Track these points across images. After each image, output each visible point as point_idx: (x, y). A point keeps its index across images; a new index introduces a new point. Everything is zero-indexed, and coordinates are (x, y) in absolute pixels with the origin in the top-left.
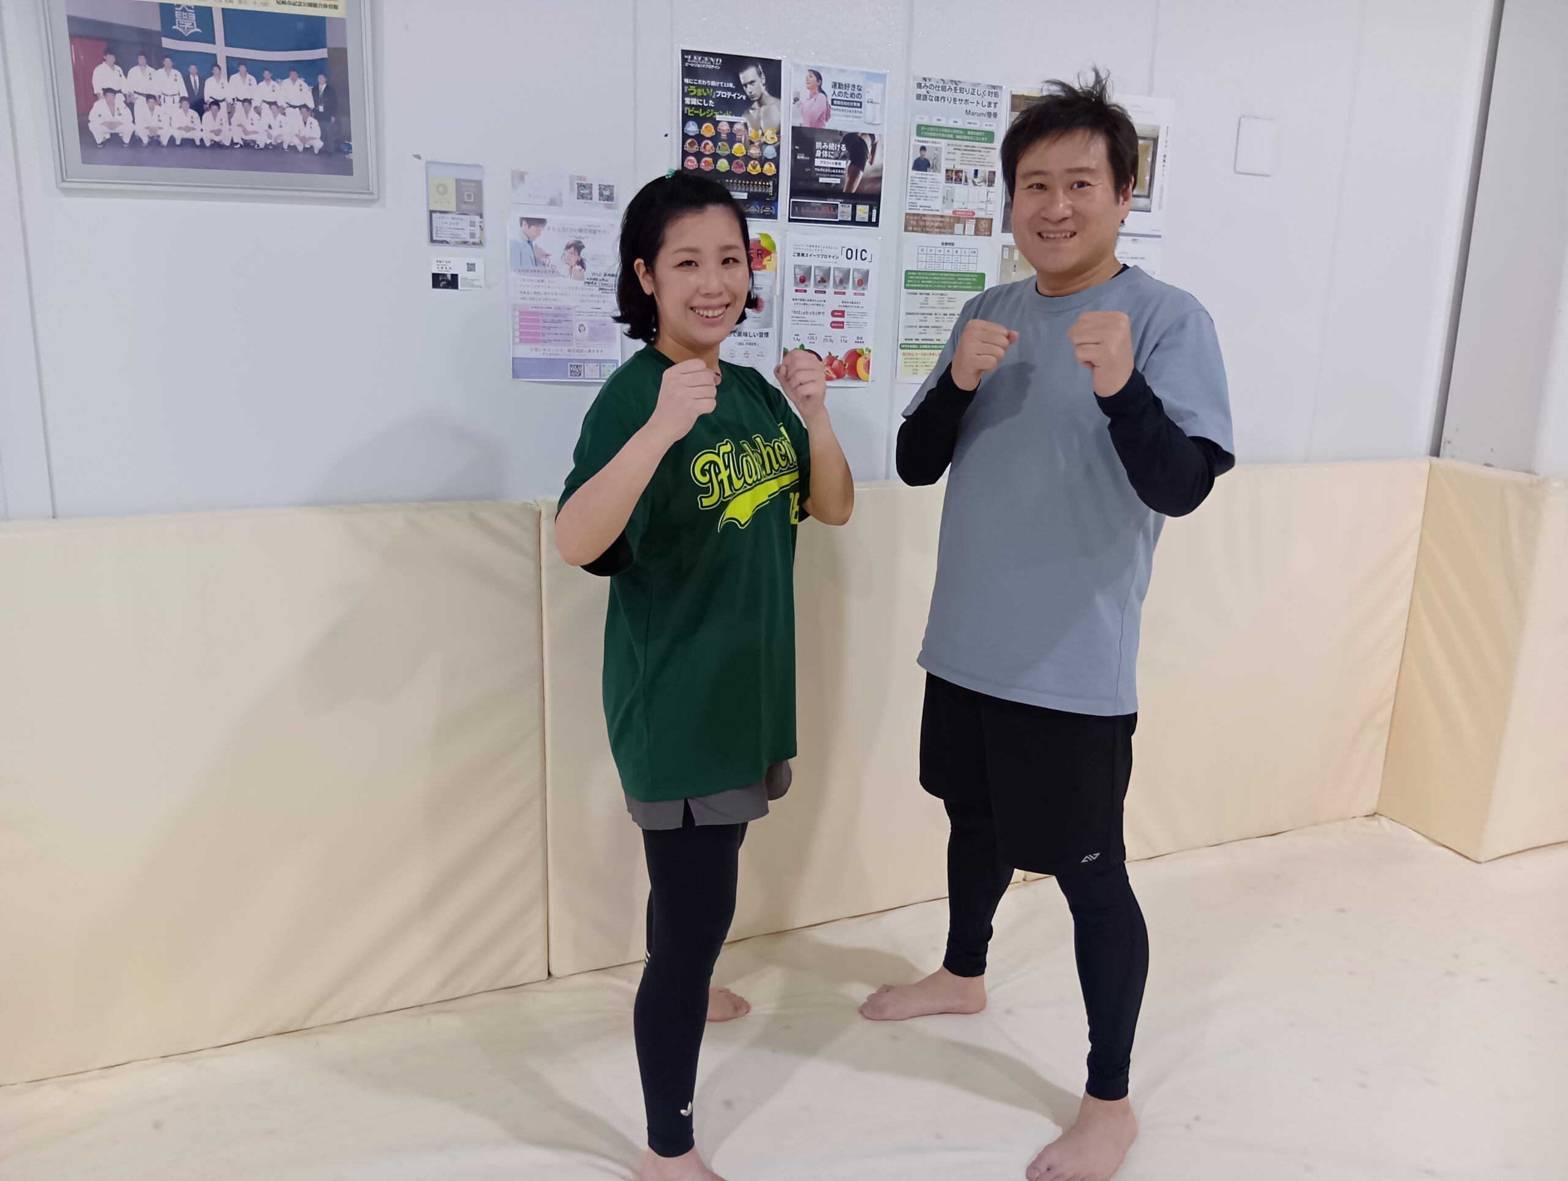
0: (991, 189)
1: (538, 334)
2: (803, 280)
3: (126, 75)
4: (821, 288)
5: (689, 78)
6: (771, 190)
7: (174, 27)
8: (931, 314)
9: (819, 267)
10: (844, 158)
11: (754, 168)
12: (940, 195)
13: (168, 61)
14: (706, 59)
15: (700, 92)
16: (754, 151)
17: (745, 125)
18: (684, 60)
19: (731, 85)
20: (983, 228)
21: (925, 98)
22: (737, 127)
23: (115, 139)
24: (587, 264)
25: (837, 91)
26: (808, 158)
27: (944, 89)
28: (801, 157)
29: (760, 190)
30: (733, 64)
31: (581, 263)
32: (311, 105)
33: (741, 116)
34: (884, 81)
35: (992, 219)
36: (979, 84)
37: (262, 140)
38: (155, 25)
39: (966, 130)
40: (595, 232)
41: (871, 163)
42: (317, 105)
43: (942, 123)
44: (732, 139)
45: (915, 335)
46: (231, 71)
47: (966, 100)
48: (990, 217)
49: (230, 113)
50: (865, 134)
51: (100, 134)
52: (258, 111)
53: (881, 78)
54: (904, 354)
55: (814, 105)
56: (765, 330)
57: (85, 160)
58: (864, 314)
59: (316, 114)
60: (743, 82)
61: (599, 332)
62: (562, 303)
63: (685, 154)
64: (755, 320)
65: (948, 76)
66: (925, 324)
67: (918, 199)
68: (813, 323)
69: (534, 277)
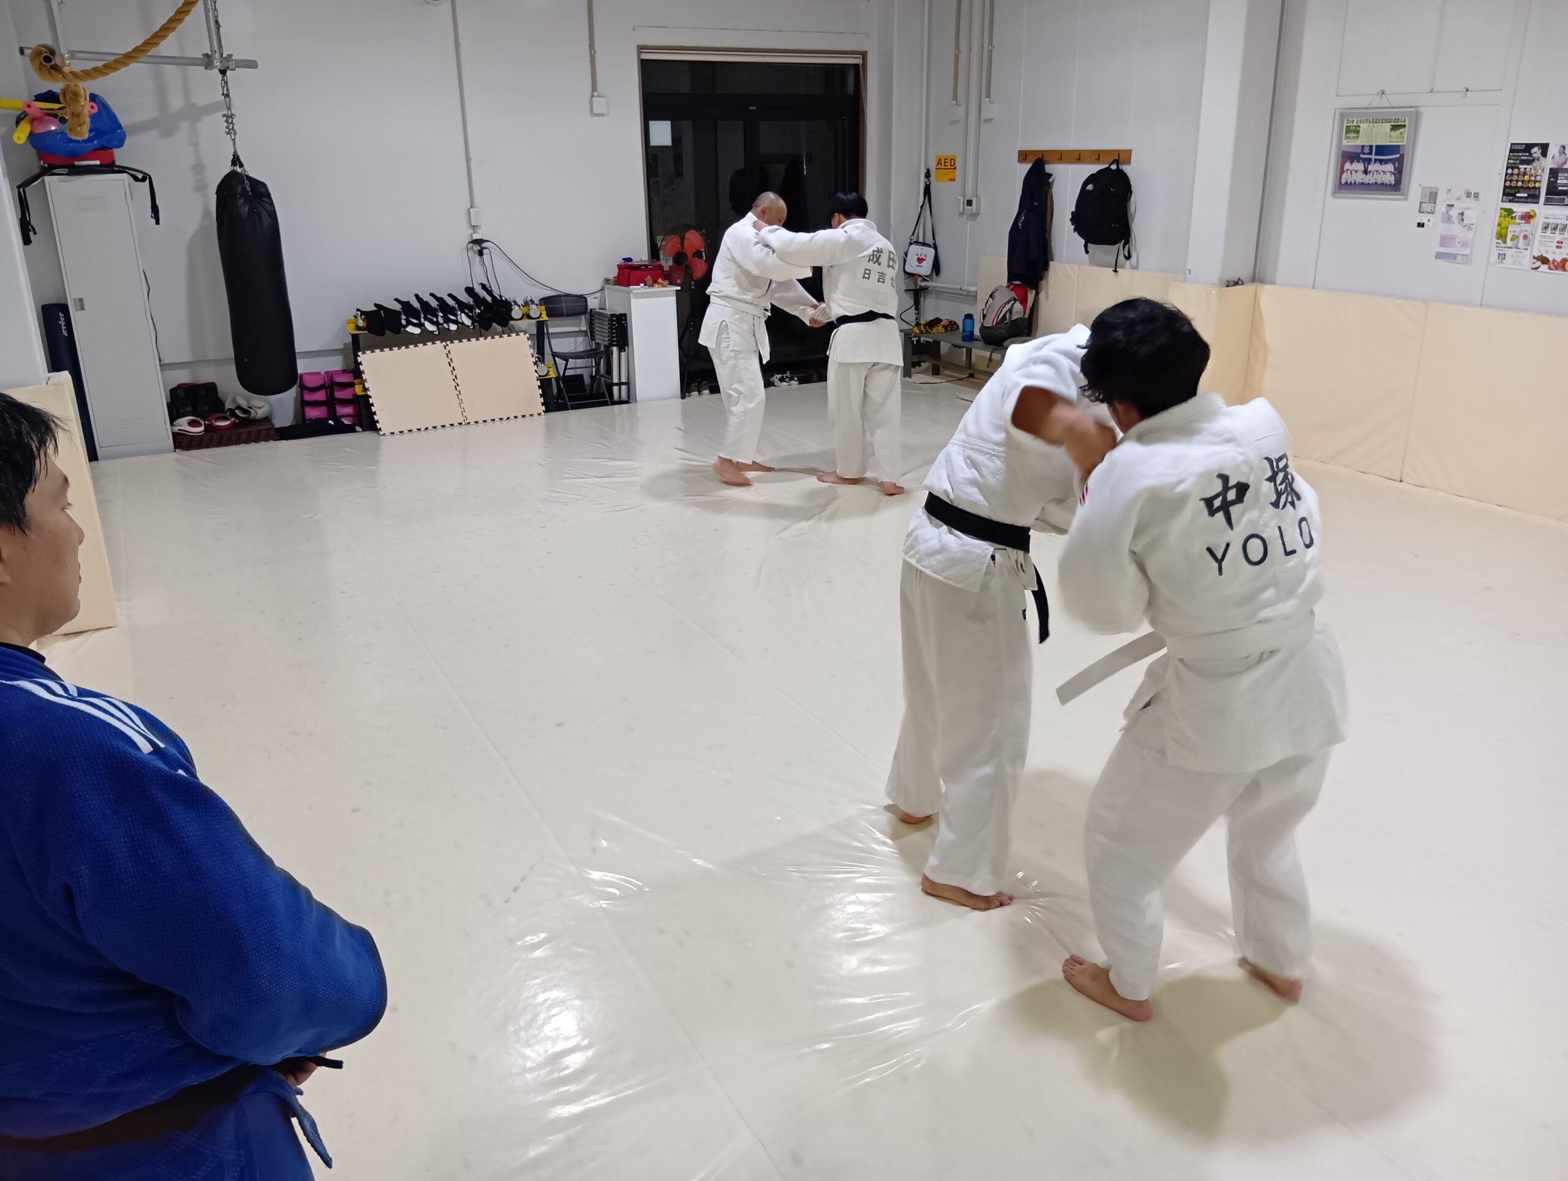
1: (1446, 244)
2: (1546, 228)
3: (1352, 164)
4: (1554, 232)
5: (1512, 153)
6: (1538, 193)
7: (1365, 151)
9: (1553, 223)
11: (1531, 184)
13: (1361, 161)
14: (1519, 145)
15: (1515, 158)
16: (1533, 178)
17: (1531, 169)
18: (1511, 147)
19: (1527, 154)
22: (1527, 169)
24: (1465, 220)
26: (1556, 180)
28: (1552, 179)
29: (1533, 193)
30: (1529, 147)
31: (1463, 220)
32: (1393, 171)
33: (1529, 165)
37: (1379, 182)
38: (1360, 151)
40: (1469, 209)
42: (1395, 170)
44: (1525, 174)
46: (1375, 162)
49: (1373, 174)
51: (1343, 181)
52: (1379, 174)
55: (1559, 159)
56: (1526, 247)
57: (1339, 189)
59: (1394, 174)
60: (1532, 152)
61: (1465, 244)
62: (1454, 233)
63: (1506, 180)
64: (1524, 243)
68: (1548, 246)
69: (1446, 225)
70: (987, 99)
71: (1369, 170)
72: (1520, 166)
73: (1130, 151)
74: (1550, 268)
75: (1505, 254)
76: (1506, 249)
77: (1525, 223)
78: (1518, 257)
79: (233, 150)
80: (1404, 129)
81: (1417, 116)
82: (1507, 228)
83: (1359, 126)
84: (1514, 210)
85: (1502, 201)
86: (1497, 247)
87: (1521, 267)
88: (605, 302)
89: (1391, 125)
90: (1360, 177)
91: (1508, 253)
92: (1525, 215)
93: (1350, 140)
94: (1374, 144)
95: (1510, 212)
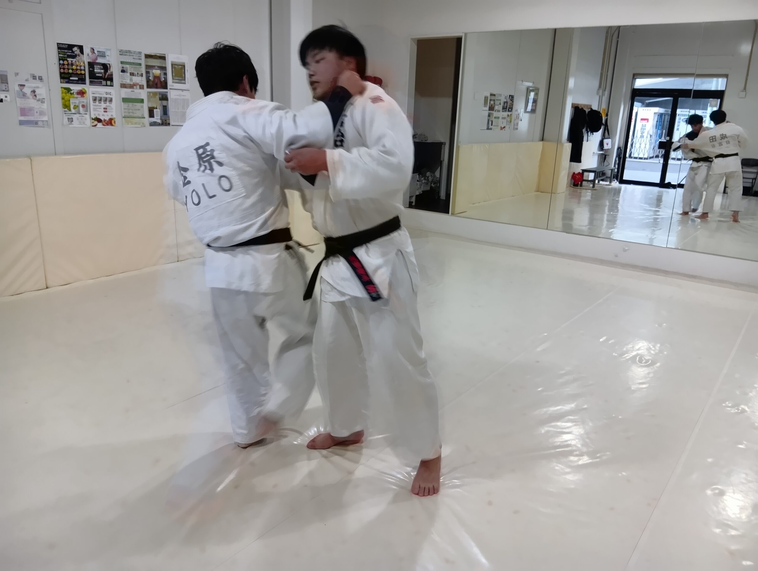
0: (142, 78)
1: (26, 114)
2: (95, 100)
4: (100, 102)
5: (60, 49)
6: (84, 77)
8: (130, 109)
9: (98, 97)
10: (102, 69)
11: (79, 72)
12: (129, 79)
14: (63, 45)
15: (63, 53)
16: (78, 68)
17: (76, 61)
18: (58, 45)
19: (71, 51)
20: (141, 87)
21: (122, 55)
22: (73, 62)
24: (37, 96)
25: (99, 53)
26: (92, 69)
27: (126, 52)
28: (91, 69)
29: (81, 77)
31: (35, 96)
33: (73, 58)
34: (111, 51)
35: (143, 86)
36: (135, 52)
39: (134, 63)
40: (38, 87)
41: (110, 70)
43: (127, 61)
45: (127, 114)
47: (133, 56)
48: (143, 84)
50: (107, 64)
54: (125, 119)
55: (93, 56)
56: (86, 113)
58: (112, 109)
60: (74, 50)
61: (42, 113)
62: (32, 106)
63: (60, 68)
64: (83, 110)
65: (127, 49)
66: (129, 112)
67: (123, 80)
68: (99, 111)
69: (23, 99)
72: (68, 59)
74: (104, 125)
75: (72, 118)
76: (72, 115)
77: (81, 97)
78: (82, 119)
82: (69, 101)
84: (72, 88)
85: (61, 82)
86: (65, 113)
87: (85, 126)
91: (75, 117)
92: (80, 92)
95: (69, 90)
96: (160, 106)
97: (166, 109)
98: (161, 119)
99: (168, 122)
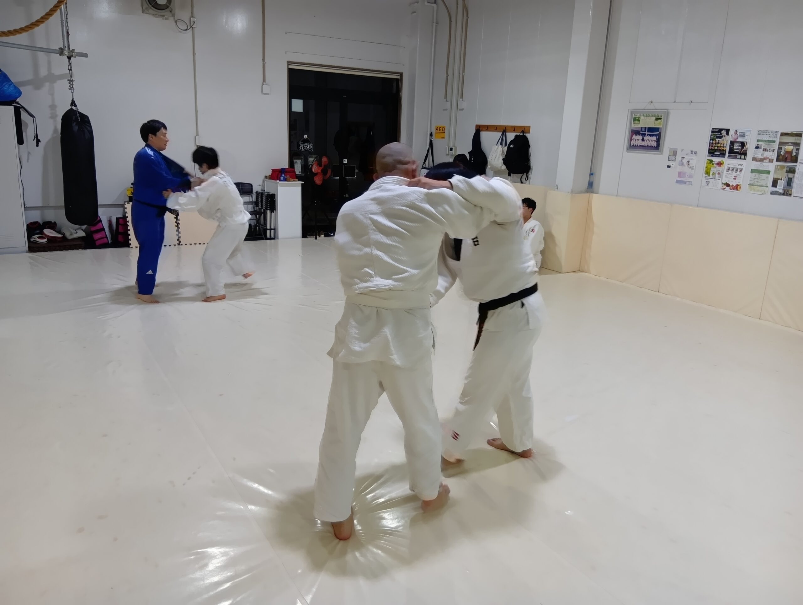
0: (773, 153)
1: (681, 176)
2: (728, 169)
3: (636, 136)
4: (732, 171)
5: (713, 133)
6: (724, 152)
7: (642, 130)
8: (756, 179)
9: (732, 167)
10: (740, 146)
11: (721, 148)
12: (761, 154)
13: (641, 135)
14: (716, 130)
15: (714, 135)
16: (722, 145)
17: (721, 141)
18: (712, 130)
19: (720, 134)
20: (771, 161)
21: (760, 134)
22: (720, 141)
23: (633, 145)
24: (690, 165)
27: (764, 132)
28: (731, 146)
29: (722, 152)
30: (720, 130)
31: (689, 165)
32: (656, 140)
33: (720, 138)
35: (773, 160)
36: (772, 131)
37: (649, 145)
38: (640, 130)
39: (768, 141)
40: (692, 159)
41: (746, 147)
43: (763, 139)
44: (718, 143)
45: (752, 182)
46: (647, 135)
47: (769, 135)
48: (773, 158)
49: (646, 142)
50: (745, 141)
51: (632, 145)
52: (649, 141)
53: (750, 131)
54: (750, 186)
55: (735, 137)
56: (719, 179)
57: (630, 148)
58: (741, 177)
59: (656, 141)
60: (722, 133)
61: (691, 176)
62: (685, 171)
63: (710, 146)
64: (718, 176)
65: (765, 129)
66: (754, 180)
67: (755, 154)
68: (730, 178)
69: (681, 167)
70: (461, 99)
71: (644, 139)
72: (716, 139)
73: (530, 127)
74: (731, 189)
75: (709, 182)
76: (710, 179)
77: (719, 167)
78: (715, 183)
79: (72, 98)
80: (661, 120)
81: (668, 114)
82: (710, 169)
83: (640, 118)
84: (714, 160)
85: (708, 156)
86: (705, 178)
87: (717, 188)
88: (264, 188)
89: (656, 118)
90: (640, 143)
92: (719, 163)
93: (635, 124)
94: (647, 127)
95: (711, 161)
96: (785, 177)
97: (791, 181)
98: (783, 190)
99: (790, 192)
